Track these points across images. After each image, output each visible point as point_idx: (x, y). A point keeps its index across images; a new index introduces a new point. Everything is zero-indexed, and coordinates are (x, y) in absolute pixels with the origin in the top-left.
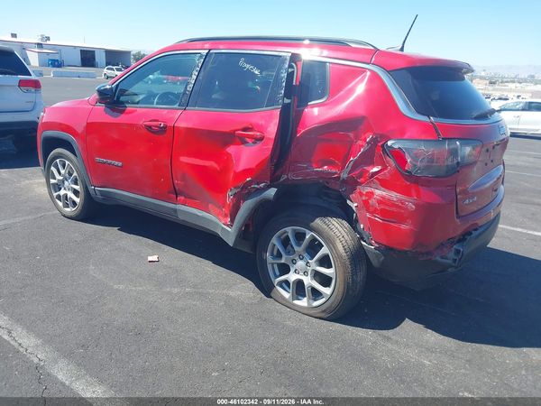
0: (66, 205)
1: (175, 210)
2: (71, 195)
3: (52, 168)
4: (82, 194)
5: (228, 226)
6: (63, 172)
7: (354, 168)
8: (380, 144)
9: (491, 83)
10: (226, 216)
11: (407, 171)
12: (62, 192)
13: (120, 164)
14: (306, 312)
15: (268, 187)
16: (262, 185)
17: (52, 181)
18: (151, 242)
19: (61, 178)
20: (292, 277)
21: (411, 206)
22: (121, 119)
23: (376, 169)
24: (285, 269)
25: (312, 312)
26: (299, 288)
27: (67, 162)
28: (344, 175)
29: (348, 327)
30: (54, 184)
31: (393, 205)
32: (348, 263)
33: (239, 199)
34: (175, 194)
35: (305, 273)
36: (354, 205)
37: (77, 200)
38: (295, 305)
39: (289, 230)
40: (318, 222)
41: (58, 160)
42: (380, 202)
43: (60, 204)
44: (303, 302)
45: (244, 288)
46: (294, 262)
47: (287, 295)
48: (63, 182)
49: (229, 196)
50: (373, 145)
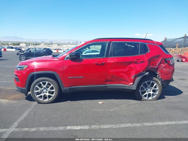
2: (47, 94)
3: (37, 86)
4: (56, 92)
5: (131, 85)
6: (44, 86)
7: (158, 65)
9: (58, 45)
11: (170, 64)
12: (42, 94)
13: (82, 77)
15: (146, 72)
16: (144, 72)
17: (36, 91)
20: (147, 93)
21: (171, 70)
23: (162, 65)
27: (47, 82)
28: (156, 67)
30: (36, 93)
33: (135, 77)
34: (106, 81)
36: (158, 73)
37: (53, 95)
38: (148, 100)
41: (41, 82)
44: (150, 98)
46: (147, 90)
47: (146, 98)
48: (43, 90)
49: (133, 77)
50: (162, 60)
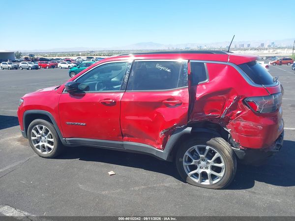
0: (45, 151)
1: (123, 145)
2: (46, 144)
3: (33, 131)
4: (55, 143)
5: (161, 149)
6: (41, 132)
7: (228, 112)
8: (241, 100)
10: (158, 144)
11: (257, 112)
12: (41, 144)
14: (209, 187)
15: (186, 127)
16: (182, 126)
17: (33, 138)
18: (103, 164)
19: (39, 136)
20: (199, 171)
21: (260, 127)
22: (82, 99)
23: (239, 112)
24: (194, 167)
25: (213, 187)
26: (204, 176)
27: (44, 127)
28: (223, 116)
29: (233, 190)
30: (34, 140)
31: (252, 128)
32: (232, 159)
34: (122, 136)
35: (207, 168)
36: (229, 130)
37: (52, 147)
38: (202, 185)
39: (196, 147)
40: (212, 141)
41: (37, 126)
42: (244, 127)
43: (40, 151)
44: (207, 182)
45: (170, 181)
46: (199, 163)
47: (197, 181)
48: (41, 138)
49: (161, 134)
50: (237, 101)
